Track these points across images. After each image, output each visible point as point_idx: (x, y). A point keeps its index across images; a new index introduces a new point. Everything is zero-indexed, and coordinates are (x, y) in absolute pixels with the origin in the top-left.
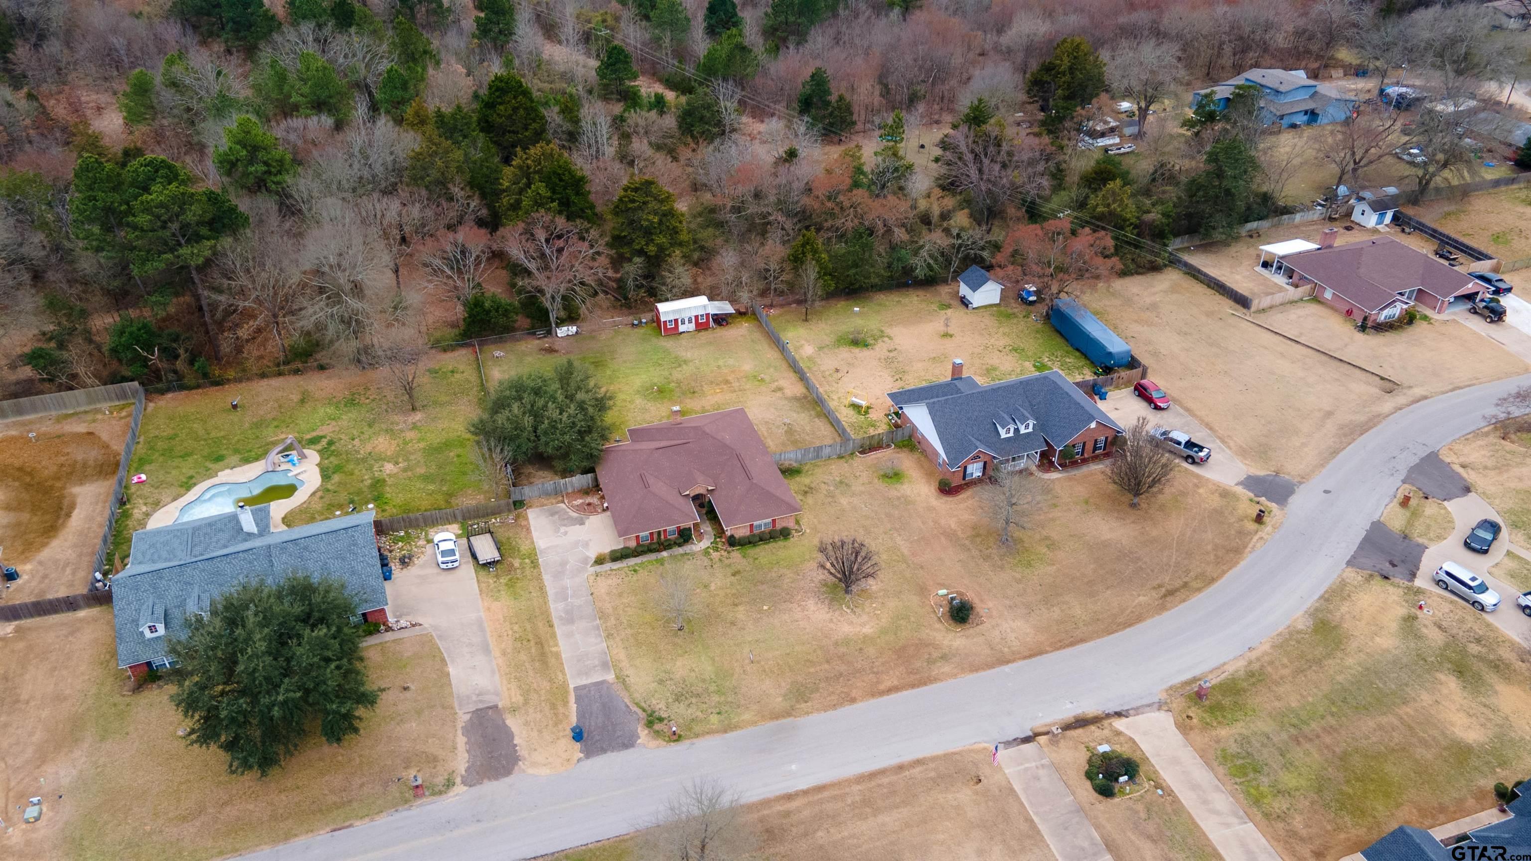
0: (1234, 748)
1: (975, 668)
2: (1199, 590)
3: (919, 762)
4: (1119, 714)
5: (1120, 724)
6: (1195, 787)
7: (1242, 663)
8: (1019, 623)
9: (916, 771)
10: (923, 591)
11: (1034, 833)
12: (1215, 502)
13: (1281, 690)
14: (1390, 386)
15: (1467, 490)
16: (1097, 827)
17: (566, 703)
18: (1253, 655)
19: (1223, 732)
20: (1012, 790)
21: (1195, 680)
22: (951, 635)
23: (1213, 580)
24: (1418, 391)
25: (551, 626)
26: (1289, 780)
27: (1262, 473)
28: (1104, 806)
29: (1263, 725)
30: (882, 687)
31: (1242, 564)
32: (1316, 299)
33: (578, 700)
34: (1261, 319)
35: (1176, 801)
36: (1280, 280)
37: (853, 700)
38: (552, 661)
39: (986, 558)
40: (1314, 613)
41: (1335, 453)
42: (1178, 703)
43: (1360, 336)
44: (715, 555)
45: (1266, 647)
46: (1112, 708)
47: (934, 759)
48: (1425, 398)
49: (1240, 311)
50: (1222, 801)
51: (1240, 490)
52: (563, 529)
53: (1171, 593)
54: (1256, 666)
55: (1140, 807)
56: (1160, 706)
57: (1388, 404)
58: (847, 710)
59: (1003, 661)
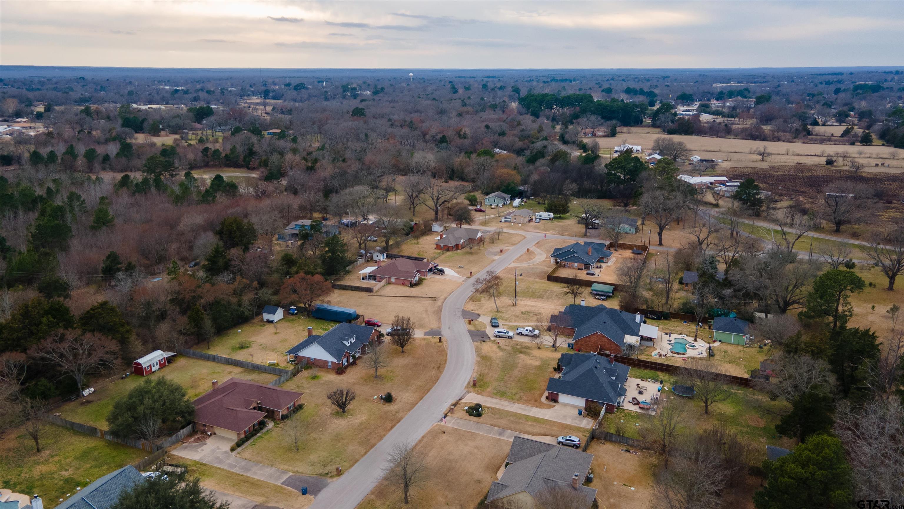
0: (495, 392)
1: (410, 410)
2: (445, 364)
3: (423, 437)
4: (460, 399)
5: (463, 401)
6: (497, 404)
7: (475, 374)
8: (407, 394)
9: (425, 440)
10: (368, 401)
11: (473, 434)
12: (424, 343)
13: (490, 375)
14: (434, 299)
15: (479, 315)
16: (486, 423)
17: (285, 489)
18: (475, 371)
19: (489, 390)
20: (456, 429)
21: (469, 383)
22: (391, 407)
23: (446, 360)
24: (443, 297)
25: (242, 475)
26: (514, 391)
27: (428, 330)
28: (481, 419)
29: (495, 384)
30: (388, 428)
31: (448, 353)
32: (389, 283)
33: (287, 485)
34: (379, 294)
35: (496, 409)
36: (372, 282)
37: (384, 435)
38: (260, 483)
39: (376, 384)
40: (478, 355)
41: (440, 319)
42: (471, 389)
43: (412, 289)
44: (280, 425)
45: (476, 368)
46: (457, 398)
47: (427, 434)
48: (446, 298)
49: (370, 294)
50: (505, 403)
51: (426, 337)
52: (199, 450)
53: (439, 368)
54: (479, 373)
55: (490, 414)
56: (468, 392)
57: (439, 303)
58: (385, 438)
59: (414, 404)
